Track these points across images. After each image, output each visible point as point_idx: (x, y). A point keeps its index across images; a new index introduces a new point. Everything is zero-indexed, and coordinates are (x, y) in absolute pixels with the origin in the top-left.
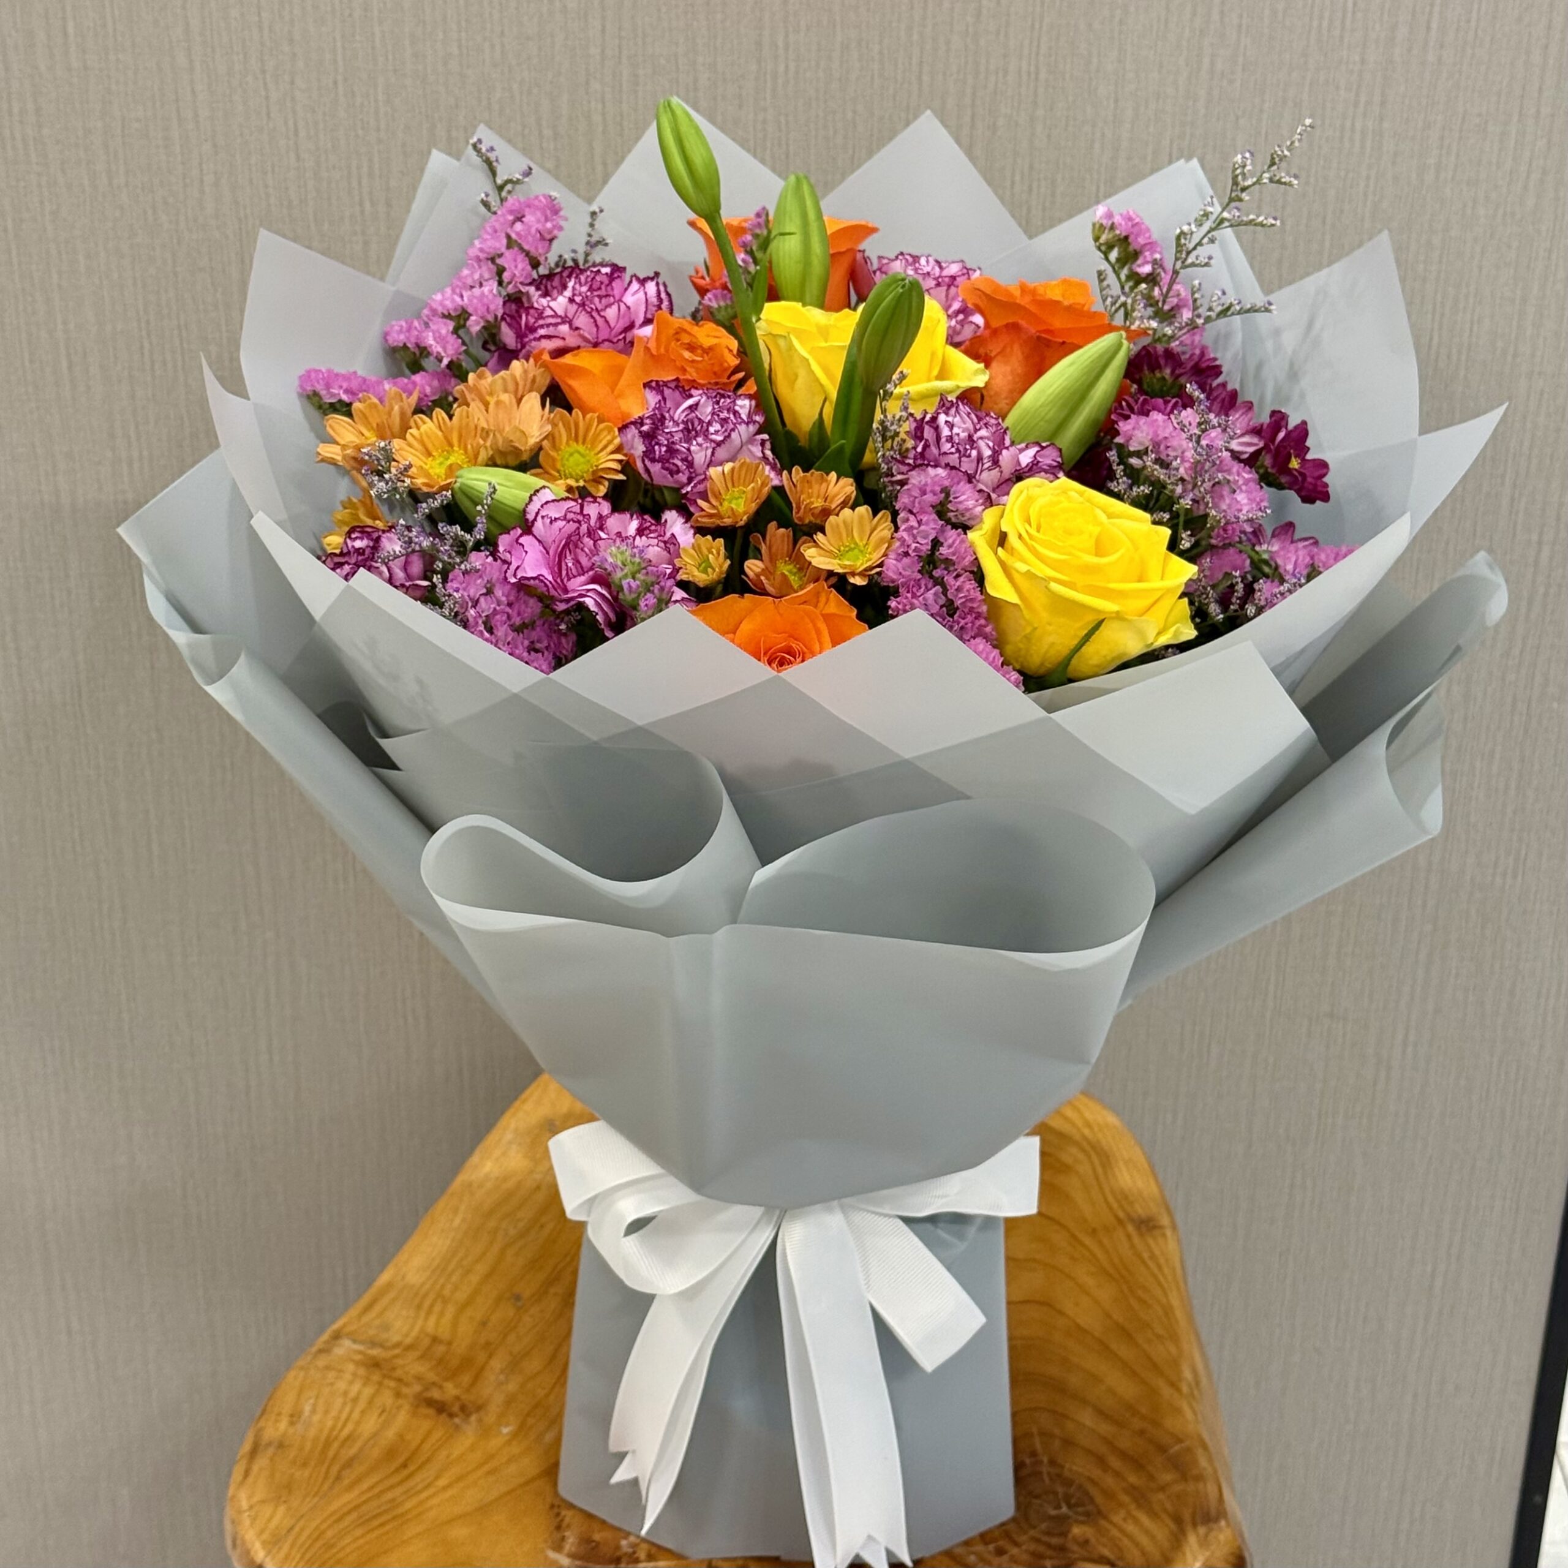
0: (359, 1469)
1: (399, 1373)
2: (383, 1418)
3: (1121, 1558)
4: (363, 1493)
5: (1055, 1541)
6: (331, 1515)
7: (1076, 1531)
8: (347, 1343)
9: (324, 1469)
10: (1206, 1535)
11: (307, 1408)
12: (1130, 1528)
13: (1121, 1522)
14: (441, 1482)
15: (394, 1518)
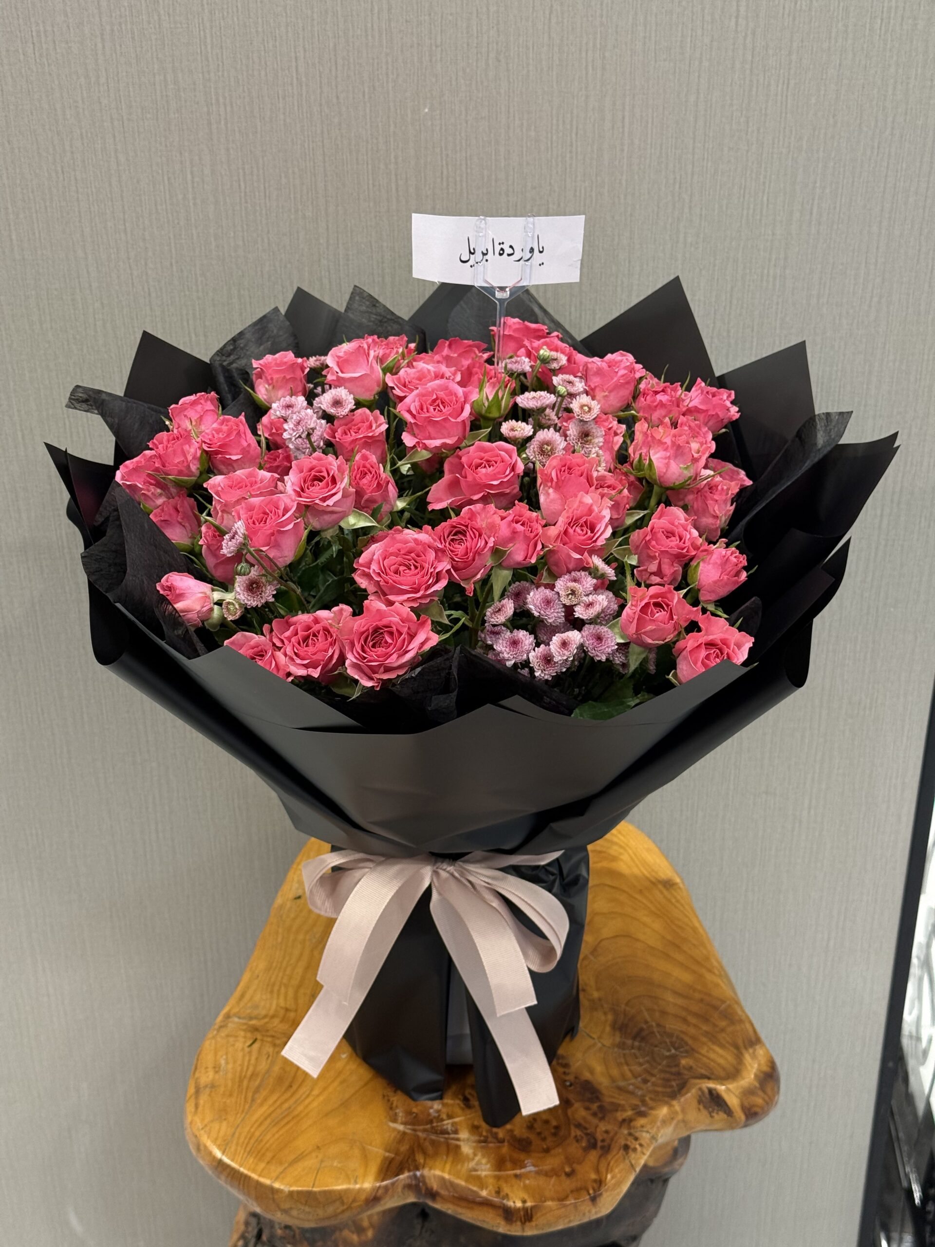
0: (264, 1093)
1: (271, 1033)
2: (269, 1061)
3: (712, 1074)
4: (270, 1106)
5: (674, 1070)
6: (255, 1123)
7: (683, 1062)
8: (236, 1020)
9: (243, 1097)
10: (754, 1053)
11: (223, 1062)
12: (712, 1055)
13: (706, 1054)
14: (315, 1092)
15: (293, 1118)
